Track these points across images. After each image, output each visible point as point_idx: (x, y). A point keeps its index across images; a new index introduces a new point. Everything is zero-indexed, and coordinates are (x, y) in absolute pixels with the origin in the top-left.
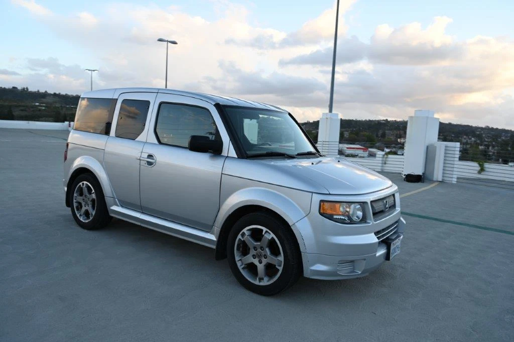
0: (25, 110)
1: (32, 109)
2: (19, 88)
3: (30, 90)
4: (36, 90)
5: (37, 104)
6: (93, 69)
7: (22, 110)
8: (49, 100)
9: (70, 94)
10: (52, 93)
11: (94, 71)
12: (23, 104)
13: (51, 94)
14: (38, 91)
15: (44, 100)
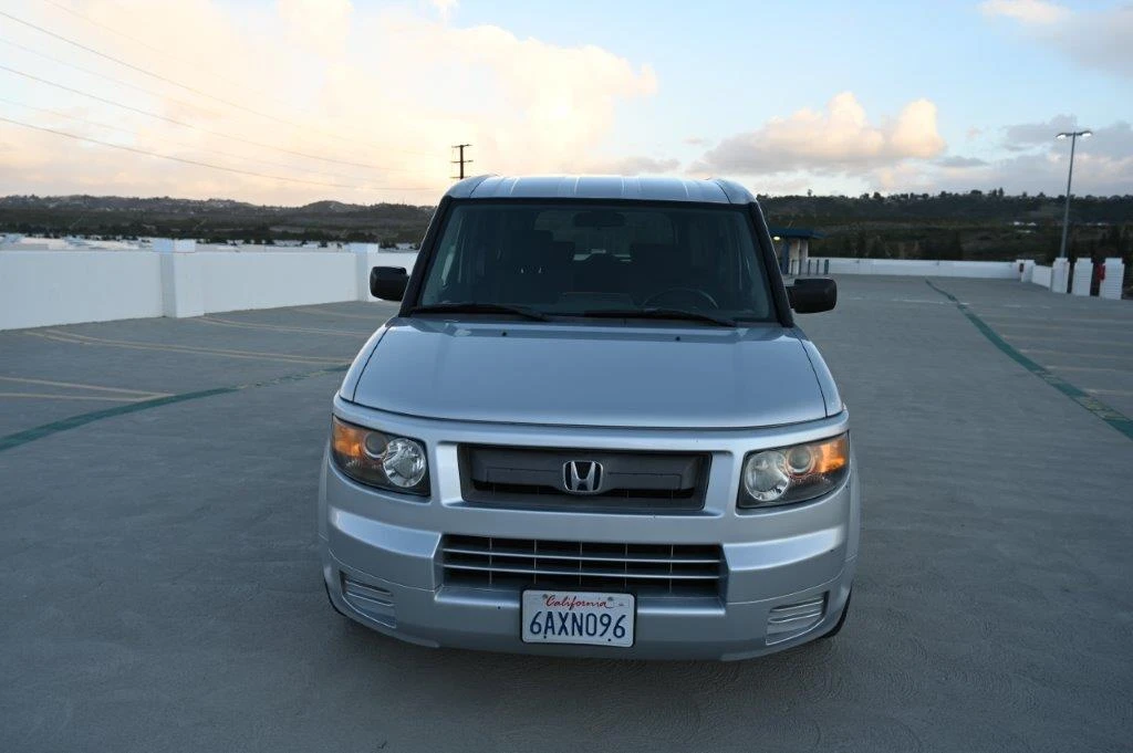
0: (986, 238)
1: (1003, 236)
2: (986, 192)
3: (1005, 195)
4: (1021, 194)
5: (1017, 223)
6: (1077, 131)
7: (982, 239)
8: (1045, 212)
9: (1096, 194)
10: (1056, 196)
11: (1081, 134)
12: (986, 225)
13: (1052, 200)
14: (1025, 195)
15: (1033, 214)
